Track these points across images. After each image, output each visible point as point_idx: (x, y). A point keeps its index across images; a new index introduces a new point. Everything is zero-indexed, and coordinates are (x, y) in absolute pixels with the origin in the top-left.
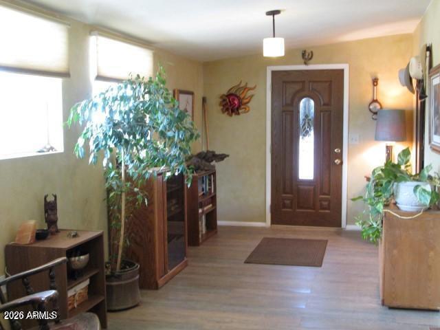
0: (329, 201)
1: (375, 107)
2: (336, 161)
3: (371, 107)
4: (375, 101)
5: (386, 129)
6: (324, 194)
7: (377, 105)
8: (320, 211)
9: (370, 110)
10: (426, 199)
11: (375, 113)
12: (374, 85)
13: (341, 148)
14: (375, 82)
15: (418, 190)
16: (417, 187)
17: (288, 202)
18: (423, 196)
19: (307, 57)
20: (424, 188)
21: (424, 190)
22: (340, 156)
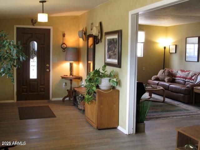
0: (44, 88)
1: (64, 46)
2: (47, 70)
3: (62, 46)
4: (64, 44)
5: (70, 56)
6: (42, 85)
7: (65, 45)
8: (40, 93)
9: (62, 47)
10: (114, 84)
11: (64, 49)
12: (63, 37)
13: (49, 64)
14: (64, 35)
15: (111, 81)
16: (110, 80)
17: (25, 90)
18: (113, 83)
19: (34, 22)
20: (113, 80)
21: (113, 81)
22: (49, 68)
